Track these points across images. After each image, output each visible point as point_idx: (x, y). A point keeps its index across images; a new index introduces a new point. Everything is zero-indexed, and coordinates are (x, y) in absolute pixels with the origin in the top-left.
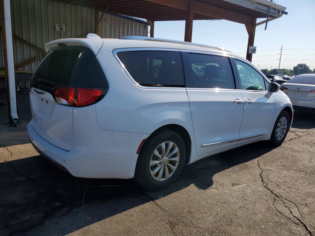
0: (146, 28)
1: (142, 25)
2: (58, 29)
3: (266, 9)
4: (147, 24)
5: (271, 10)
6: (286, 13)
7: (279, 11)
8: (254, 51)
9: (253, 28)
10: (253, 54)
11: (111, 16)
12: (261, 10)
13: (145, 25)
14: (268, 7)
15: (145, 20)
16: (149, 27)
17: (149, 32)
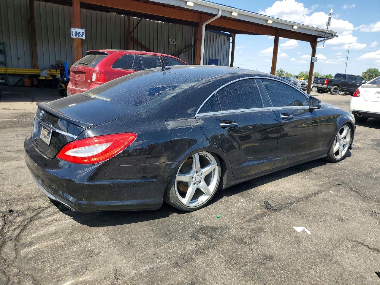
0: (229, 39)
1: (226, 37)
2: (171, 43)
3: (324, 34)
4: (229, 36)
5: (327, 35)
6: (337, 36)
7: (332, 35)
8: (316, 60)
9: (315, 44)
10: (315, 62)
12: (320, 35)
14: (325, 32)
15: (229, 33)
16: (231, 39)
17: (231, 43)
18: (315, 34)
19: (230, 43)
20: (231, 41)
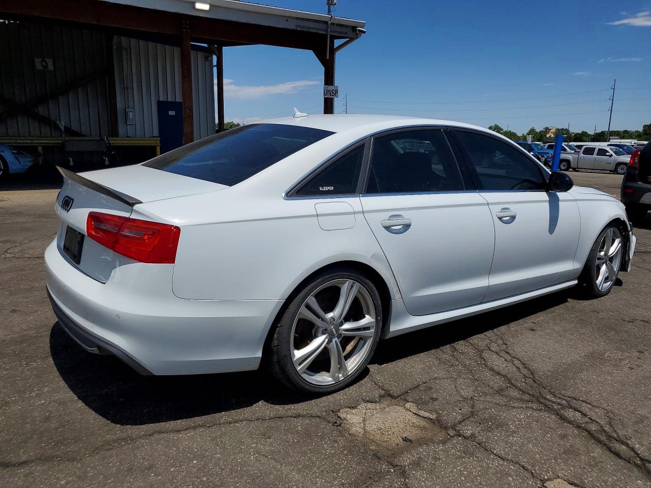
0: (208, 59)
1: (200, 55)
2: (39, 67)
3: (323, 26)
4: (208, 52)
5: (332, 28)
6: (364, 33)
7: (354, 29)
11: (139, 42)
12: (310, 28)
13: (206, 54)
14: (327, 23)
15: (206, 45)
16: (215, 58)
17: (215, 66)
18: (291, 26)
19: (212, 67)
20: (215, 63)
